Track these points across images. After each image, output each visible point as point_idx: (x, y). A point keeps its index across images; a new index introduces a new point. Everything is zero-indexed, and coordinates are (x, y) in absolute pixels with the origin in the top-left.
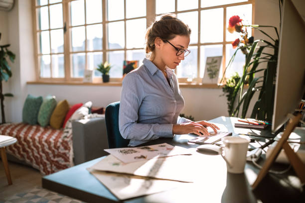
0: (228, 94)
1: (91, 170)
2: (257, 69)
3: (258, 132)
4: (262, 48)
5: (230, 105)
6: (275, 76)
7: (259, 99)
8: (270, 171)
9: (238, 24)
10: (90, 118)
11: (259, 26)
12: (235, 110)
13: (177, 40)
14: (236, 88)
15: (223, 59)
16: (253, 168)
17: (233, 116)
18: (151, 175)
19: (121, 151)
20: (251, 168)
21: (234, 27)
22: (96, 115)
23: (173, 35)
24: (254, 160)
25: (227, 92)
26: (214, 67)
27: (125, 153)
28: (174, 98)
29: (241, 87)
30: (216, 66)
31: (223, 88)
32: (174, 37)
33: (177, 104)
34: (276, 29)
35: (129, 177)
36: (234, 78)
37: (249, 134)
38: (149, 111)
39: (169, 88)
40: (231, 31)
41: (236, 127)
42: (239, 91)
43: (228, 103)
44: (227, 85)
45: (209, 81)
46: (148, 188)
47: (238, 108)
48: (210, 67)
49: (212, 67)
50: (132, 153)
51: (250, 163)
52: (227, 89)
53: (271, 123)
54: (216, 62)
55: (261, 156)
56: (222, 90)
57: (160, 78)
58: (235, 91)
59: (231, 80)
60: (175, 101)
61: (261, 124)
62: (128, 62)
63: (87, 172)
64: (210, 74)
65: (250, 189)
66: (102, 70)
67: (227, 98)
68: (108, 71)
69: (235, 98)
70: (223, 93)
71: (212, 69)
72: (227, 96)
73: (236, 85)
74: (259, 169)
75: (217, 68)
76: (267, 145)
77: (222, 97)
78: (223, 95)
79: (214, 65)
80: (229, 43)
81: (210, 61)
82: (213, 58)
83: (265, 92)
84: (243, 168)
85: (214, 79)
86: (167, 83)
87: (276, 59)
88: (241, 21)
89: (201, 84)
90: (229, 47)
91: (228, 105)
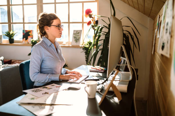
0: (85, 51)
1: (19, 104)
2: (100, 39)
3: (101, 74)
4: (102, 28)
5: (87, 57)
6: (109, 43)
7: (101, 55)
8: (106, 96)
9: (90, 13)
10: (4, 67)
12: (89, 61)
14: (90, 48)
15: (82, 31)
16: (99, 95)
17: (88, 65)
18: (52, 103)
19: (33, 91)
20: (98, 95)
21: (88, 15)
22: (7, 65)
23: (52, 21)
24: (99, 90)
25: (85, 50)
26: (78, 36)
27: (35, 91)
28: (59, 59)
29: (92, 48)
30: (79, 35)
31: (83, 48)
32: (53, 22)
33: (61, 62)
34: (109, 18)
35: (41, 105)
36: (88, 43)
37: (97, 76)
38: (47, 66)
39: (57, 54)
40: (86, 17)
41: (90, 71)
42: (91, 50)
43: (85, 56)
44: (85, 46)
45: (75, 44)
46: (52, 110)
47: (91, 60)
48: (75, 36)
49: (77, 36)
50: (39, 91)
51: (97, 92)
52: (85, 48)
53: (107, 68)
54: (79, 33)
55: (103, 88)
56: (82, 49)
57: (53, 48)
58: (89, 50)
59: (87, 44)
60: (60, 61)
61: (102, 70)
62: (26, 31)
63: (18, 105)
64: (75, 40)
65: (98, 105)
66: (9, 36)
67: (85, 53)
68: (13, 37)
69: (89, 54)
70: (83, 51)
71: (77, 37)
72: (85, 52)
73: (89, 47)
74: (102, 95)
75: (79, 36)
76: (105, 81)
77: (82, 53)
78: (83, 52)
79: (78, 35)
80: (85, 23)
81: (75, 33)
82: (77, 31)
83: (104, 52)
84: (95, 95)
85: (77, 43)
86: (56, 51)
87: (109, 34)
88: (91, 12)
89: (71, 45)
90: (85, 25)
91: (85, 57)
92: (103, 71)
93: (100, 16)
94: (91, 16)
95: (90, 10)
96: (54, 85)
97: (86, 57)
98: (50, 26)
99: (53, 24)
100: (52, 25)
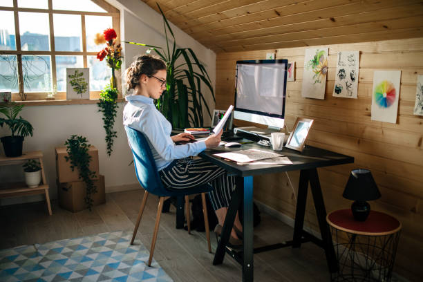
0: (104, 109)
26: (82, 81)
30: (84, 79)
43: (104, 119)
45: (77, 96)
54: (82, 74)
64: (76, 89)
67: (103, 113)
70: (99, 108)
71: (78, 82)
75: (86, 81)
79: (80, 77)
81: (72, 74)
82: (76, 70)
85: (83, 94)
98: (150, 77)
99: (156, 76)
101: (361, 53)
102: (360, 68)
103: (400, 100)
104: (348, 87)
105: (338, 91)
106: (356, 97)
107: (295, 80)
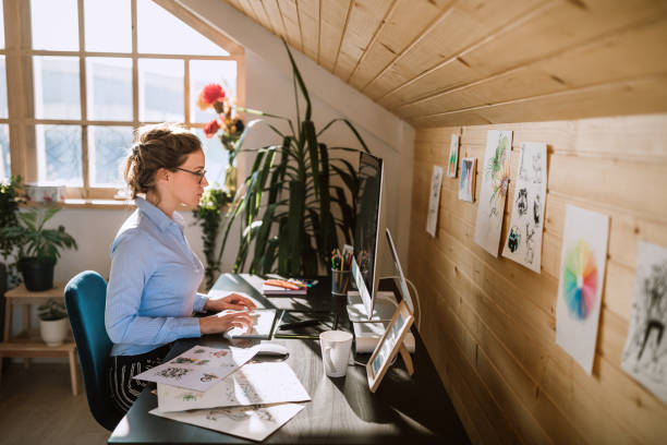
0: (203, 221)
5: (208, 241)
9: (218, 99)
11: (265, 115)
13: (191, 161)
19: (164, 374)
21: (211, 104)
23: (183, 157)
25: (202, 218)
27: (173, 376)
32: (186, 159)
34: (290, 122)
36: (213, 193)
40: (203, 107)
41: (267, 295)
43: (203, 238)
44: (202, 205)
50: (184, 374)
52: (203, 213)
56: (191, 214)
59: (209, 197)
67: (202, 229)
70: (195, 220)
72: (202, 225)
77: (193, 227)
78: (195, 224)
80: (197, 126)
88: (223, 95)
91: (202, 241)
92: (304, 292)
93: (260, 113)
94: (219, 108)
95: (220, 88)
96: (202, 351)
97: (206, 243)
98: (174, 171)
99: (184, 166)
100: (181, 167)
101: (550, 151)
102: (548, 191)
103: (603, 306)
104: (529, 237)
105: (513, 245)
106: (538, 270)
107: (475, 200)
